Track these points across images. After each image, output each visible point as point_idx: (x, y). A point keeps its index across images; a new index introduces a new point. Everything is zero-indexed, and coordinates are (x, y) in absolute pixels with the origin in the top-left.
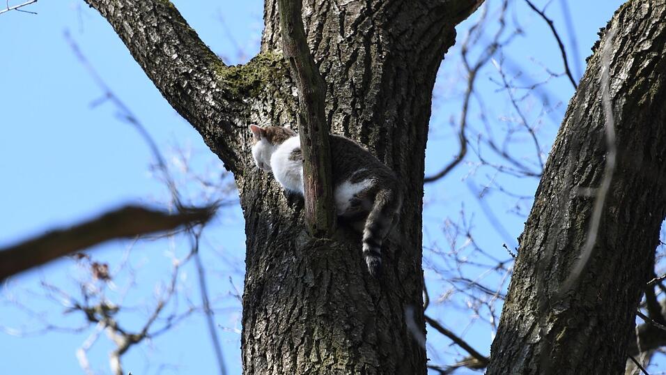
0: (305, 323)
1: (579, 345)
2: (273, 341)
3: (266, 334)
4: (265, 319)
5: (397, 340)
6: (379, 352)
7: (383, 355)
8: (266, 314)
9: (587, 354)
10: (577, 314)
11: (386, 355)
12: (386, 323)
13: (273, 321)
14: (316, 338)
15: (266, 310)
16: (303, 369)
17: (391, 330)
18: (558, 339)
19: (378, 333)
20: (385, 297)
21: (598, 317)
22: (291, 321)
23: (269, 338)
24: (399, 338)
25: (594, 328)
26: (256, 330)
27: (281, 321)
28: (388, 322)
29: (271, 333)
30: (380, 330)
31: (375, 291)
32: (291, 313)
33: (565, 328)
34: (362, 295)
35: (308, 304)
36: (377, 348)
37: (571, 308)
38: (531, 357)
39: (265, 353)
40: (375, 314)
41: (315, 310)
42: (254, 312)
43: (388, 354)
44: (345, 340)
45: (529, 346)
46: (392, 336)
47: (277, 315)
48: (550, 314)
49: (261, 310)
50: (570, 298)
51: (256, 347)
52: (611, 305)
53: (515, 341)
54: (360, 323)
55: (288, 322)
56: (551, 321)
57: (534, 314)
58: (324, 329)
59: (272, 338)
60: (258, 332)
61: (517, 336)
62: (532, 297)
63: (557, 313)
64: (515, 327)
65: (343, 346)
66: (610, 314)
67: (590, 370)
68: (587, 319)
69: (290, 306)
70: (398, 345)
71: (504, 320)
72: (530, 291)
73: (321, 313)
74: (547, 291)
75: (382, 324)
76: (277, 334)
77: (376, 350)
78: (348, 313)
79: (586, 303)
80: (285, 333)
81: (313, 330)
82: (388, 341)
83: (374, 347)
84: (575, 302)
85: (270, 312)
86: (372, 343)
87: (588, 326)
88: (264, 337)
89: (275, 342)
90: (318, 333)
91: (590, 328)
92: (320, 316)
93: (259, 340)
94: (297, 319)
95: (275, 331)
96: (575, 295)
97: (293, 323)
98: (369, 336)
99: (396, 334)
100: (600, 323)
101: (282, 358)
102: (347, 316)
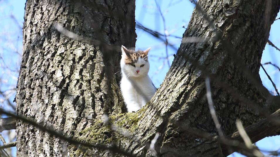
0: (67, 16)
1: (239, 35)
2: (45, 26)
3: (41, 22)
4: (41, 13)
5: (121, 34)
6: (110, 37)
7: (113, 40)
8: (42, 10)
9: (242, 41)
10: (239, 17)
11: (114, 40)
12: (115, 23)
13: (46, 14)
14: (73, 25)
15: (42, 8)
16: (64, 41)
17: (118, 28)
18: (227, 30)
19: (110, 27)
20: (116, 9)
21: (251, 22)
22: (58, 14)
23: (43, 23)
24: (122, 33)
25: (248, 27)
26: (35, 19)
27: (51, 14)
28: (117, 23)
29: (44, 21)
30: (112, 26)
31: (110, 4)
32: (58, 10)
33: (231, 24)
34: (103, 5)
35: (69, 6)
36: (110, 35)
37: (236, 13)
38: (210, 38)
39: (39, 32)
40: (110, 17)
41: (73, 10)
42: (34, 9)
43: (116, 40)
44: (91, 28)
45: (209, 32)
46: (119, 31)
47: (49, 11)
48: (223, 16)
49: (38, 8)
50: (236, 8)
51: (34, 29)
52: (259, 17)
53: (200, 29)
54: (100, 20)
55: (55, 15)
56: (223, 19)
57: (213, 15)
58: (78, 20)
59: (45, 23)
60: (35, 20)
61: (201, 27)
62: (212, 6)
63: (227, 15)
64: (200, 22)
65: (89, 31)
66: (257, 22)
67: (243, 51)
68: (245, 21)
69: (57, 7)
70: (122, 37)
71: (193, 19)
72: (212, 3)
73: (77, 12)
74: (222, 3)
75: (113, 23)
76: (48, 21)
77: (109, 36)
78: (93, 14)
79: (245, 13)
80: (53, 21)
81: (71, 21)
82: (116, 33)
83: (108, 34)
84: (239, 11)
85: (44, 9)
86: (107, 31)
87: (245, 25)
88: (40, 23)
89: (46, 26)
90: (74, 22)
91: (246, 27)
92: (76, 13)
93: (36, 25)
94: (62, 13)
95: (47, 20)
96: (239, 7)
97: (59, 16)
98: (105, 28)
99: (121, 30)
100: (252, 25)
101: (51, 35)
102: (93, 15)
